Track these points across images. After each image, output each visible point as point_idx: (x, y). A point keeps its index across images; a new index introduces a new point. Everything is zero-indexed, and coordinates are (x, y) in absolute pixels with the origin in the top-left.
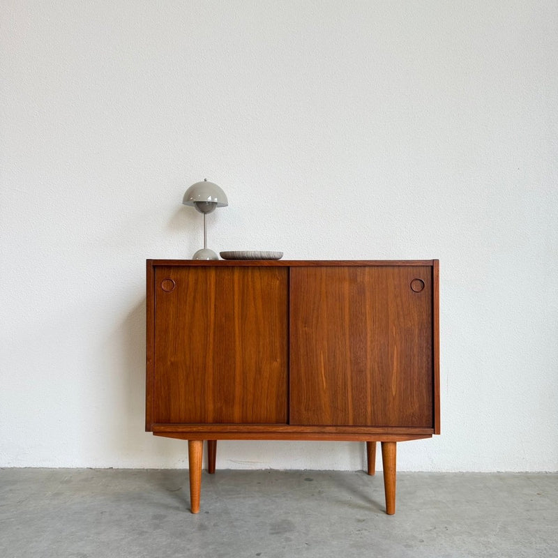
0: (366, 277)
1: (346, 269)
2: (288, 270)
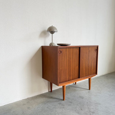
0: (90, 49)
1: (88, 47)
2: (79, 48)
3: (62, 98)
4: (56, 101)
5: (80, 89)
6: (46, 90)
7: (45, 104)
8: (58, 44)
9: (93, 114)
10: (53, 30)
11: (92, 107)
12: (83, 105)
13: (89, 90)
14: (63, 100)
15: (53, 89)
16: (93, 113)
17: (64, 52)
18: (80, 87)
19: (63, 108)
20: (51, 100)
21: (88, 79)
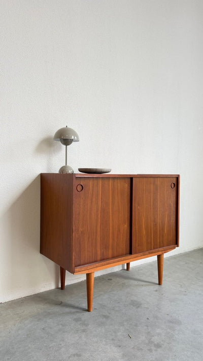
0: (158, 181)
1: (152, 179)
2: (131, 179)
3: (85, 306)
4: (70, 313)
5: (136, 283)
6: (49, 285)
7: (39, 320)
8: (81, 170)
9: (156, 351)
10: (67, 137)
11: (158, 331)
12: (136, 325)
13: (158, 286)
14: (88, 310)
15: (67, 283)
16: (158, 346)
17: (91, 188)
18: (138, 277)
19: (84, 331)
20: (57, 309)
21: (156, 256)
